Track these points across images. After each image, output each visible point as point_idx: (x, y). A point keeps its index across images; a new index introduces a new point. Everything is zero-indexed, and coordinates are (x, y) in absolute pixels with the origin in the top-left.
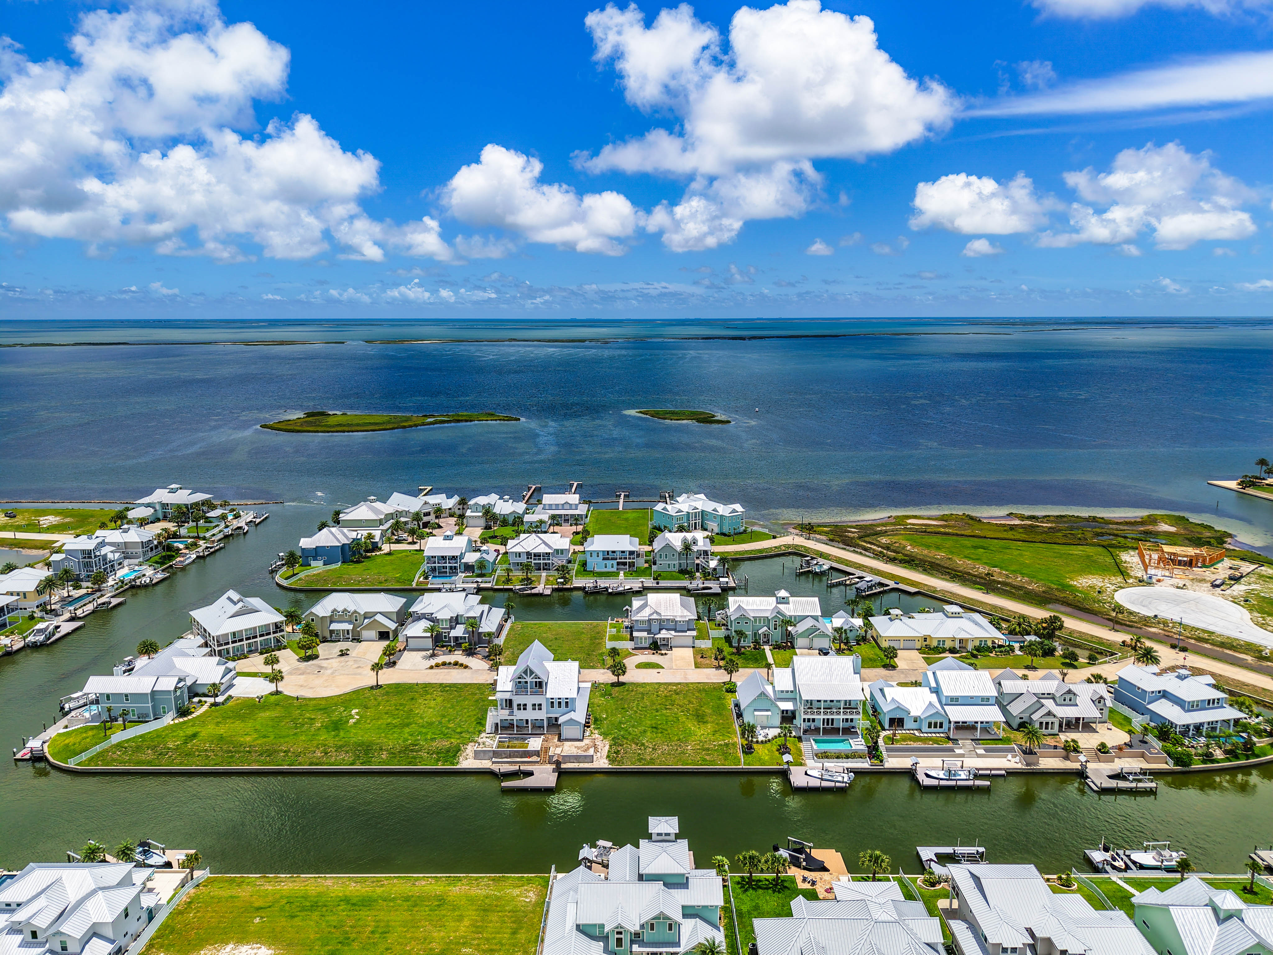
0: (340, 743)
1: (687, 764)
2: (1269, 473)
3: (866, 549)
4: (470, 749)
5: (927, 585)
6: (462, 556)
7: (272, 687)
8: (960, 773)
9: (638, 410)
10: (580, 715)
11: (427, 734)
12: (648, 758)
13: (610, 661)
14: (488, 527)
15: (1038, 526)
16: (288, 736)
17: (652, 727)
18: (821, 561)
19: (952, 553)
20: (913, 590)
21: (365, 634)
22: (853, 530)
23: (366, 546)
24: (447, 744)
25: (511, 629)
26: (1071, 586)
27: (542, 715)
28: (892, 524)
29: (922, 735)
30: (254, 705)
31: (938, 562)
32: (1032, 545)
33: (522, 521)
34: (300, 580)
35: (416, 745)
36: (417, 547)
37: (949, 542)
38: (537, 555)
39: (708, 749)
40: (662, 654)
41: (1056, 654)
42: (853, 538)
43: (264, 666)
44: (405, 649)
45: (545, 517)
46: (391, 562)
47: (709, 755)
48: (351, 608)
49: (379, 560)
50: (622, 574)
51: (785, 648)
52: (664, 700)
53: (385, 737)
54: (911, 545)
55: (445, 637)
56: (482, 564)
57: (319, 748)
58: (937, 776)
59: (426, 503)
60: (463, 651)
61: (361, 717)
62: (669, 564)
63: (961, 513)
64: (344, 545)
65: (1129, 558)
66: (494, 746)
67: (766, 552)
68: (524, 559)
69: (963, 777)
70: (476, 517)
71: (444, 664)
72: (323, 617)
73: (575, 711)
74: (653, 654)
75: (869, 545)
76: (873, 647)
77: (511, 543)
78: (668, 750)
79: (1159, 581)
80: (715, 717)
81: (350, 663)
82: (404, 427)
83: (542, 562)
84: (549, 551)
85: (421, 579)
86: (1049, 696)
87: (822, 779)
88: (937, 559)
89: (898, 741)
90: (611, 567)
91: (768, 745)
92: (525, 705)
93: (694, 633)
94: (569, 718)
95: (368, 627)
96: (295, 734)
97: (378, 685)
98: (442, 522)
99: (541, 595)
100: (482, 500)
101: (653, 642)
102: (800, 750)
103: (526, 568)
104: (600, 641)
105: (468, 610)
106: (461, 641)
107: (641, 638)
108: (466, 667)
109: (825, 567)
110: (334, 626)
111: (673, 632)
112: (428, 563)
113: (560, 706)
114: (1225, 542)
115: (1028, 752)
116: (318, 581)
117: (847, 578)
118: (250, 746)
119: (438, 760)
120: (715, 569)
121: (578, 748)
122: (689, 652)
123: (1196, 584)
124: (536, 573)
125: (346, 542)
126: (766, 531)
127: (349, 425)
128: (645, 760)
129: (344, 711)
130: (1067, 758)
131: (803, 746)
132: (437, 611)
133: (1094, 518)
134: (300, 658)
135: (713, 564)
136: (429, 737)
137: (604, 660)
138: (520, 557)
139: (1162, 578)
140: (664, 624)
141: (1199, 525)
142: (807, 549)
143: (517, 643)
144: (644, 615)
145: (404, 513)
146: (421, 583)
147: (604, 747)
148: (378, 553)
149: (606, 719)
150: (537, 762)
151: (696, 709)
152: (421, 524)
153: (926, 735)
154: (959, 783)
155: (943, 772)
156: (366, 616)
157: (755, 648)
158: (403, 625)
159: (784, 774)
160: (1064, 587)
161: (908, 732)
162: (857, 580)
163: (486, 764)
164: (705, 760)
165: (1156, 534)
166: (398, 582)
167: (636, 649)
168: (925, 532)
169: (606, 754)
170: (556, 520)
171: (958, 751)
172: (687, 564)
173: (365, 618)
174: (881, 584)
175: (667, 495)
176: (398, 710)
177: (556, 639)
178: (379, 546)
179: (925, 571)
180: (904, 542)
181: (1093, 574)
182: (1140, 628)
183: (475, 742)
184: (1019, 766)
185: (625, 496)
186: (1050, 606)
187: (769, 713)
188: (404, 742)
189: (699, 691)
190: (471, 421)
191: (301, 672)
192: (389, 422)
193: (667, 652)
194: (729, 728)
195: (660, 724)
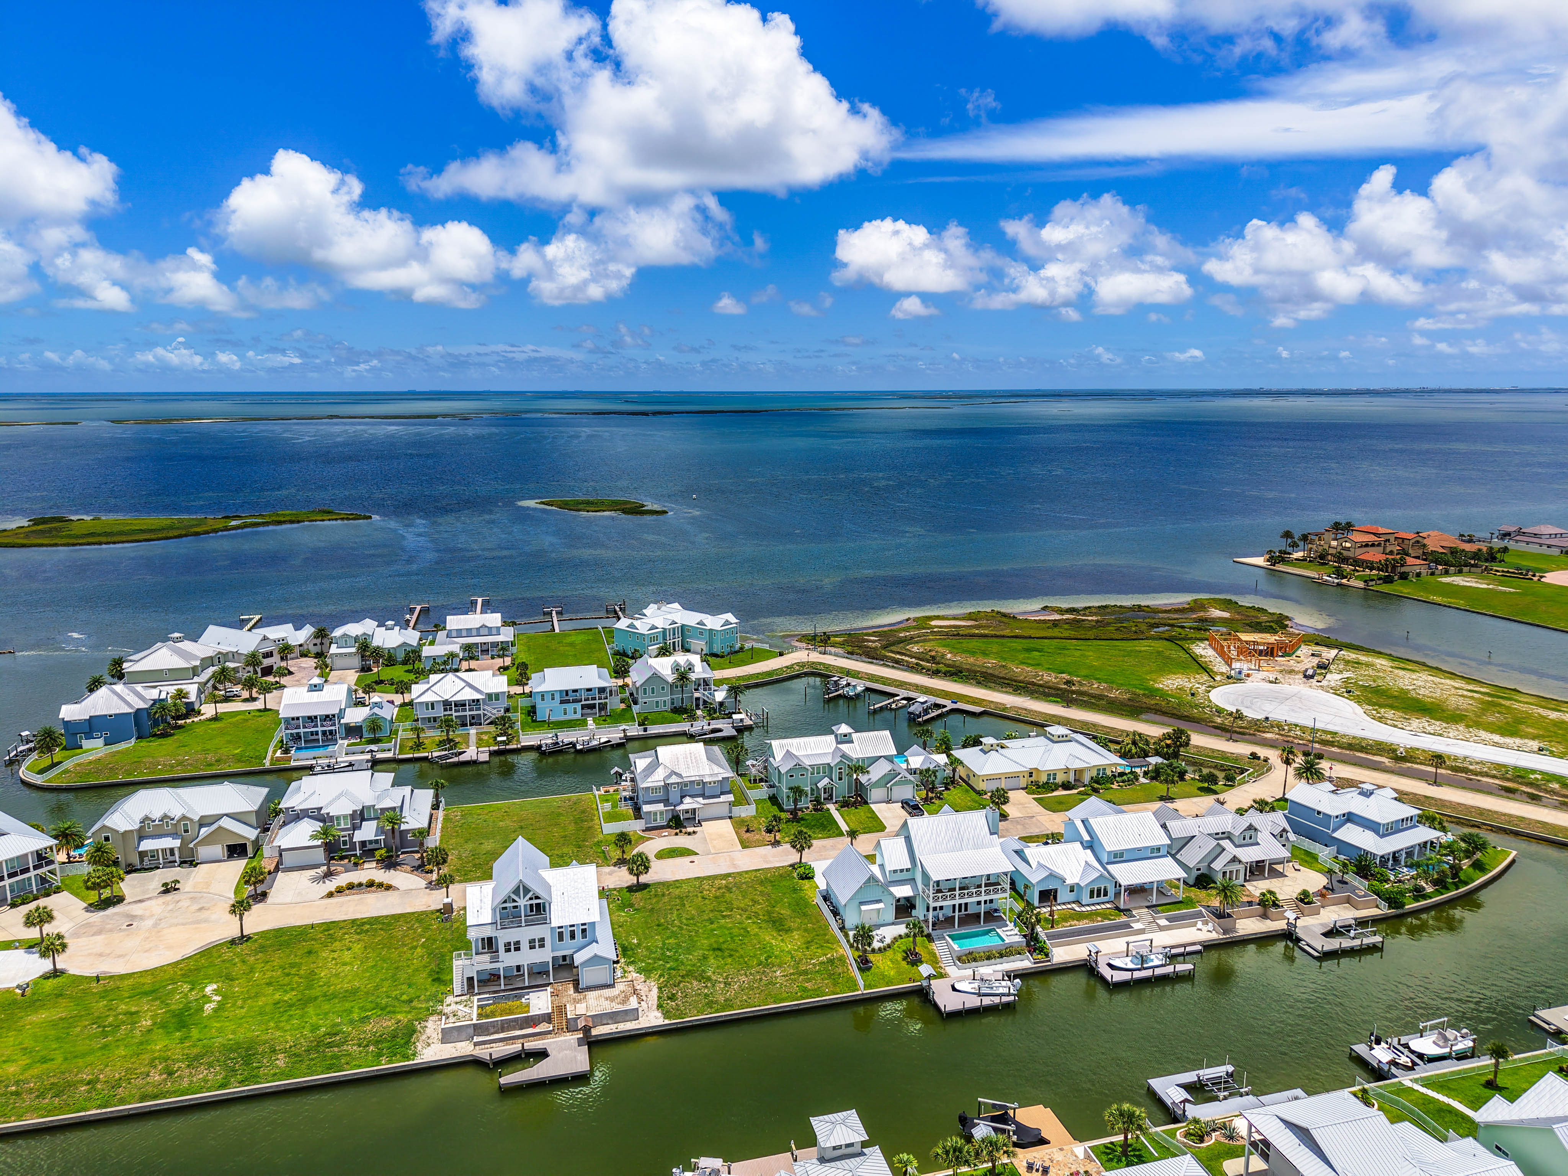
0: (195, 1051)
1: (783, 1000)
2: (1293, 547)
3: (897, 662)
4: (433, 1027)
5: (992, 702)
6: (341, 714)
7: (46, 965)
8: (1152, 957)
9: (539, 501)
10: (605, 947)
11: (351, 1012)
12: (722, 999)
13: (616, 854)
14: (366, 669)
15: (1083, 620)
16: (91, 1052)
17: (714, 950)
18: (854, 682)
19: (1005, 659)
20: (978, 709)
21: (203, 852)
22: (872, 638)
23: (177, 710)
24: (389, 1024)
25: (446, 819)
26: (1158, 690)
27: (544, 956)
28: (915, 628)
29: (1083, 909)
30: (14, 1002)
31: (990, 671)
32: (1089, 643)
33: (420, 656)
34: (66, 772)
35: (336, 1034)
36: (259, 705)
37: (994, 646)
38: (460, 705)
39: (805, 972)
40: (689, 834)
41: (1186, 777)
42: (875, 649)
43: (26, 929)
44: (277, 869)
45: (455, 648)
46: (222, 732)
47: (809, 980)
48: (177, 812)
49: (200, 730)
50: (590, 721)
51: (855, 805)
52: (715, 904)
53: (277, 1028)
54: (951, 653)
55: (345, 843)
56: (375, 724)
57: (155, 1067)
58: (1124, 966)
59: (265, 638)
60: (378, 861)
61: (225, 997)
62: (657, 702)
63: (989, 610)
64: (138, 709)
65: (1203, 650)
66: (475, 1016)
67: (777, 675)
68: (440, 712)
69: (1156, 962)
70: (346, 655)
71: (351, 887)
72: (126, 831)
73: (597, 942)
74: (676, 834)
75: (898, 656)
76: (967, 791)
77: (416, 689)
78: (749, 983)
79: (1248, 675)
80: (799, 921)
81: (184, 904)
82: (197, 534)
83: (468, 713)
84: (477, 696)
85: (278, 754)
86: (1223, 836)
87: (979, 995)
88: (988, 668)
89: (1058, 923)
90: (573, 711)
91: (889, 953)
92: (518, 943)
93: (731, 798)
94: (592, 955)
95: (207, 841)
96: (105, 1047)
97: (243, 936)
98: (292, 665)
99: (474, 763)
100: (354, 629)
101: (673, 817)
102: (933, 954)
103: (447, 724)
104: (590, 824)
105: (379, 798)
106: (369, 847)
107: (655, 814)
108: (389, 887)
109: (860, 689)
110: (147, 845)
111: (700, 800)
112: (287, 728)
113: (573, 937)
114: (1287, 626)
115: (1220, 915)
116: (99, 772)
117: (892, 700)
118: (17, 1083)
119: (379, 1055)
120: (721, 704)
121: (611, 999)
122: (725, 827)
123: (1287, 676)
124: (460, 731)
125: (142, 705)
126: (766, 647)
127: (106, 534)
128: (716, 1002)
129: (191, 990)
130: (1265, 916)
131: (939, 947)
132: (330, 803)
133: (1139, 606)
134: (90, 905)
135: (720, 696)
136: (356, 1016)
137: (604, 852)
138: (433, 708)
139: (1250, 672)
140: (689, 789)
141: (1251, 608)
142: (827, 667)
143: (462, 841)
144: (657, 778)
145: (231, 656)
146: (278, 760)
147: (651, 991)
148: (196, 720)
149: (639, 945)
150: (549, 1032)
151: (768, 911)
152: (259, 670)
153: (1088, 908)
154: (1158, 971)
155: (1130, 958)
156: (204, 822)
157: (816, 810)
158: (268, 830)
159: (923, 995)
160: (1153, 693)
161: (1064, 907)
162: (905, 702)
163: (463, 1049)
164: (805, 990)
165: (1214, 621)
166: (239, 761)
167: (648, 829)
168: (958, 635)
169: (655, 1002)
170: (471, 652)
171: (1137, 926)
172: (682, 699)
173: (201, 826)
174: (937, 706)
175: (618, 609)
176: (288, 975)
177: (521, 828)
178: (196, 708)
179: (979, 683)
180: (941, 650)
181: (1174, 673)
182: (1254, 735)
183: (438, 1014)
184: (1214, 936)
185: (557, 613)
186: (1143, 716)
187: (881, 905)
188: (312, 1031)
189: (762, 883)
190: (299, 522)
191: (95, 929)
192: (171, 528)
193: (696, 829)
194: (825, 935)
195: (724, 942)
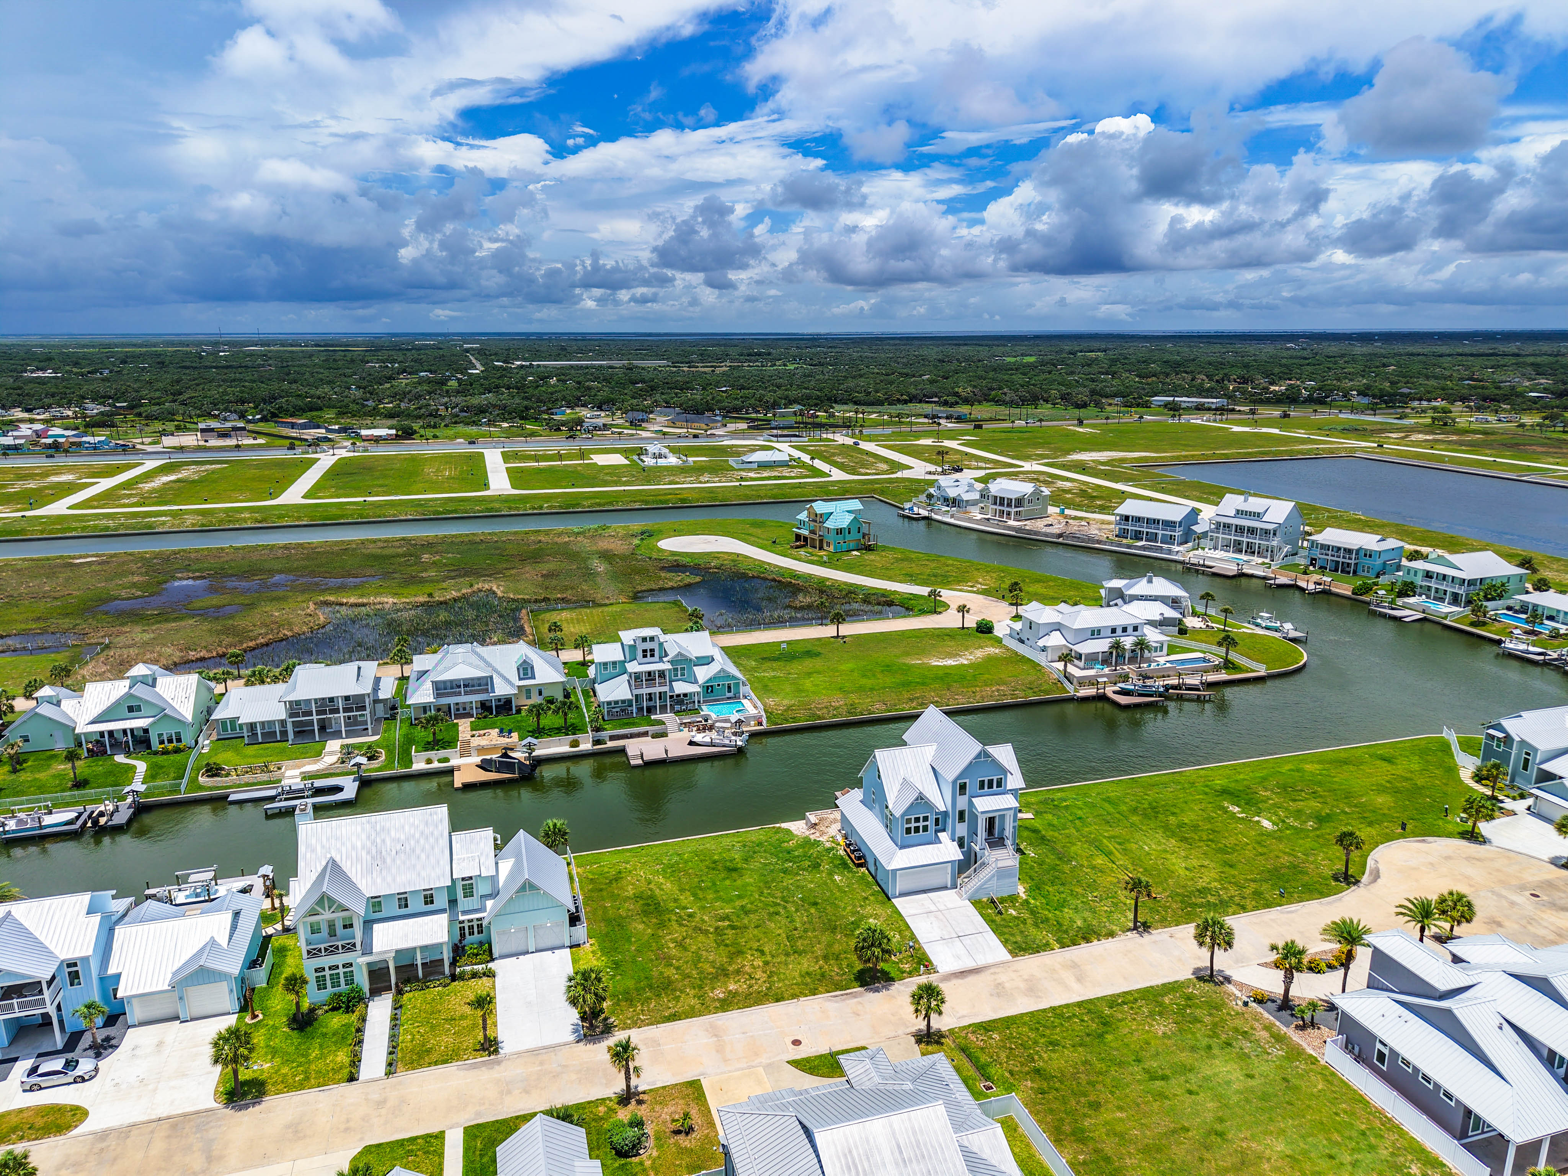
194: (591, 891)
195: (724, 879)
